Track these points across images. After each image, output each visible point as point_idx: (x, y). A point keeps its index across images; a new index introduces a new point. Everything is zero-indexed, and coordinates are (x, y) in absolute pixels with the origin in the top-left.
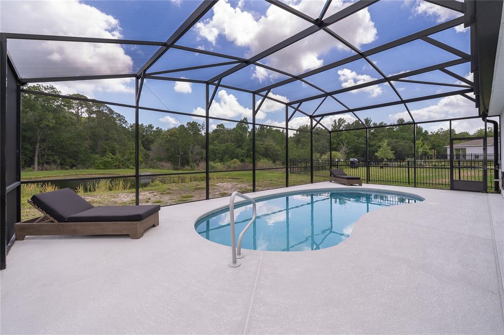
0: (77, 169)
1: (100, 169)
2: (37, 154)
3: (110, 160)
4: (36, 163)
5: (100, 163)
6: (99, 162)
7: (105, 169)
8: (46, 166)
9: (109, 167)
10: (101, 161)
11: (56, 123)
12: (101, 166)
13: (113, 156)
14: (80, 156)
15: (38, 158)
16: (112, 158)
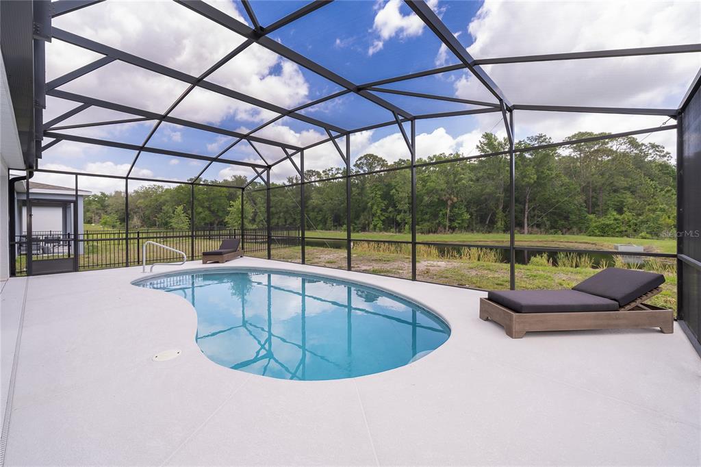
0: (563, 234)
1: (596, 236)
2: (526, 216)
3: (612, 222)
4: (526, 225)
5: (596, 227)
6: (594, 225)
7: (603, 236)
8: (535, 229)
9: (610, 233)
10: (598, 224)
11: (537, 179)
12: (596, 231)
13: (617, 216)
14: (571, 217)
15: (528, 220)
16: (616, 219)
